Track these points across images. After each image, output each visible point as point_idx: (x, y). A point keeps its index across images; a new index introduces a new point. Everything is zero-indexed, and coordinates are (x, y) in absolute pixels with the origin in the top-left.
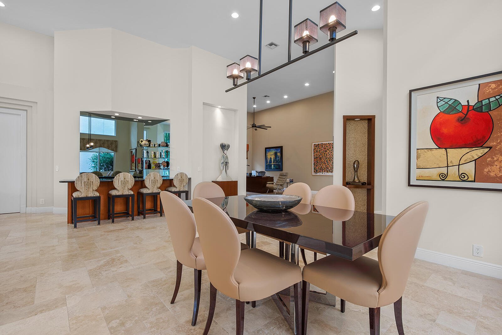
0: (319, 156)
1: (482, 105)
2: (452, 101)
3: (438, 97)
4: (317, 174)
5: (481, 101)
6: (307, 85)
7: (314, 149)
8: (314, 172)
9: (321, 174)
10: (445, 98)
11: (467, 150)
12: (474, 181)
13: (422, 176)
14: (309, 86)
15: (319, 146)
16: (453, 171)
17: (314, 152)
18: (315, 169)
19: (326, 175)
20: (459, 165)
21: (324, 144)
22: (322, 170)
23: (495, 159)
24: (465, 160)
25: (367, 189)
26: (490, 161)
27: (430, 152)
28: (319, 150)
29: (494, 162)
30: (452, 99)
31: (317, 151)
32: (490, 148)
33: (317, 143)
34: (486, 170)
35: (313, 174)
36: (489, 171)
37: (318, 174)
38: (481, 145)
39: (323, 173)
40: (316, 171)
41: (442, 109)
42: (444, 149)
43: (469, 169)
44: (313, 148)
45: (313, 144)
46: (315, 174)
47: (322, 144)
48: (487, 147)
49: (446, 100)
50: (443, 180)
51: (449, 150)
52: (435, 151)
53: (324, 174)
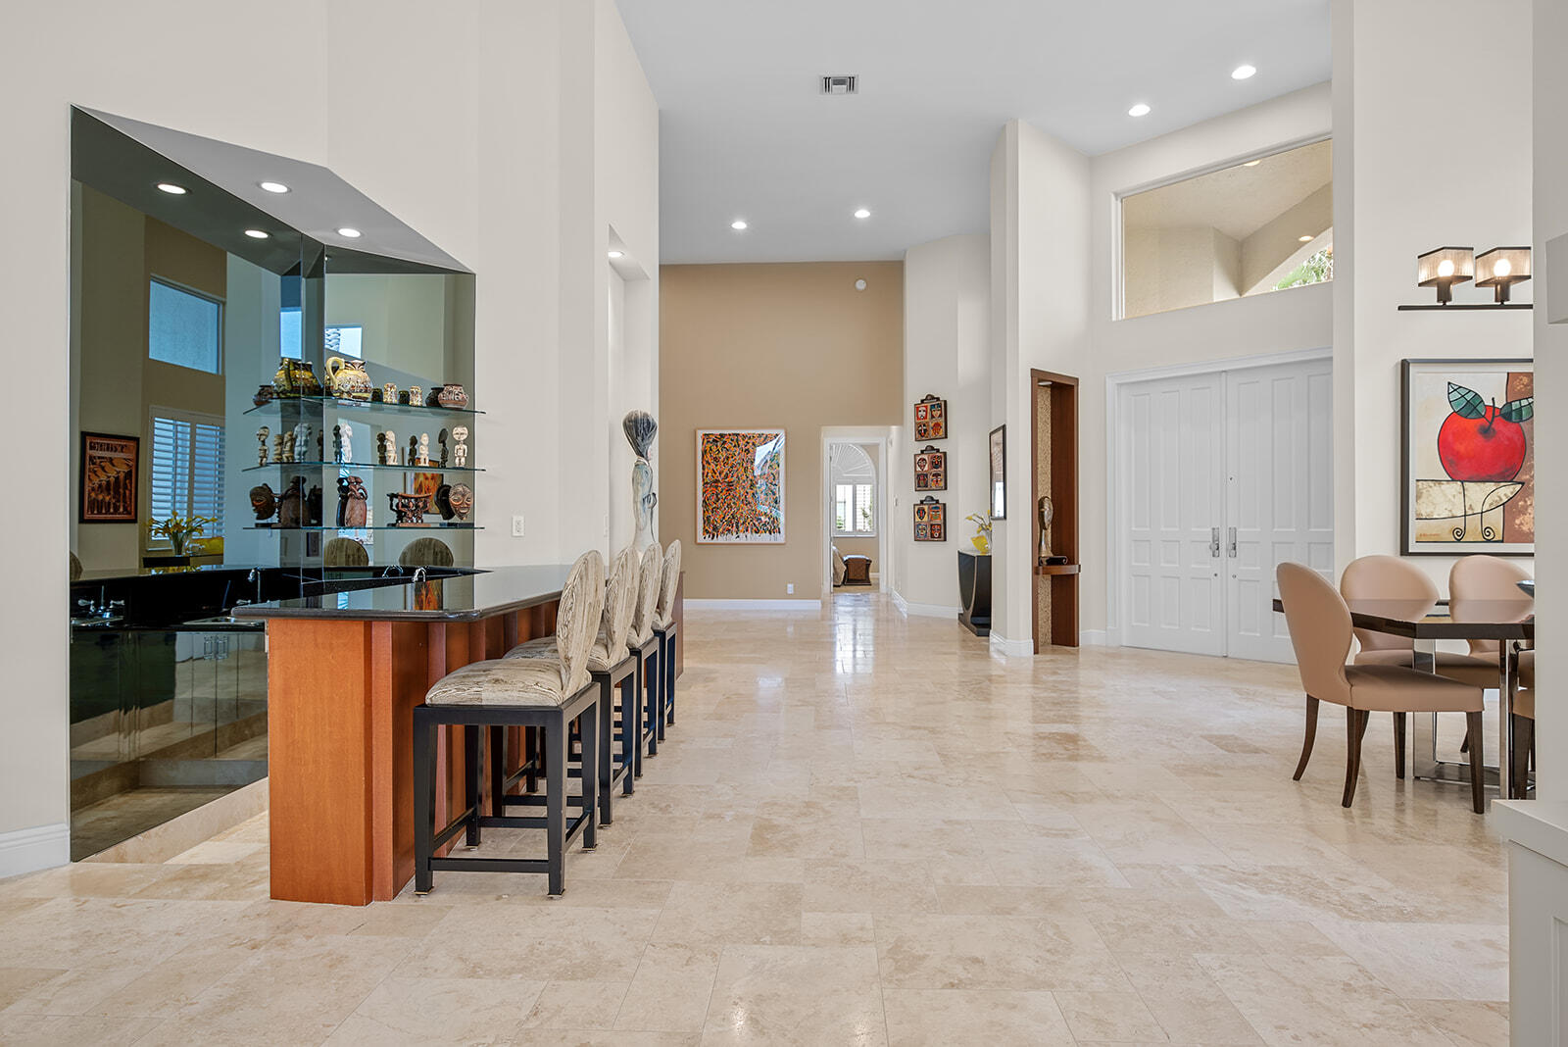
0: (727, 476)
1: (1512, 411)
2: (1471, 395)
3: (1449, 383)
4: (715, 540)
5: (1511, 403)
6: (739, 225)
7: (704, 452)
8: (706, 531)
9: (732, 538)
10: (1460, 387)
11: (1491, 486)
12: (1502, 541)
13: (1424, 535)
14: (747, 229)
15: (725, 442)
16: (1473, 523)
17: (705, 463)
18: (707, 520)
19: (754, 542)
20: (1482, 513)
21: (744, 436)
22: (733, 524)
23: (1529, 503)
24: (1492, 504)
25: (1052, 576)
26: (1522, 506)
27: (1436, 488)
28: (723, 455)
29: (1526, 509)
30: (1470, 391)
31: (715, 459)
32: (1523, 484)
33: (718, 432)
34: (1517, 522)
35: (700, 538)
36: (1522, 524)
37: (721, 539)
38: (1509, 479)
39: (741, 534)
40: (712, 529)
41: (1457, 407)
42: (1459, 483)
43: (1495, 520)
44: (700, 448)
45: (700, 433)
46: (708, 540)
47: (737, 435)
48: (1519, 483)
49: (1463, 392)
50: (1459, 541)
51: (1466, 484)
52: (1445, 486)
53: (742, 540)
